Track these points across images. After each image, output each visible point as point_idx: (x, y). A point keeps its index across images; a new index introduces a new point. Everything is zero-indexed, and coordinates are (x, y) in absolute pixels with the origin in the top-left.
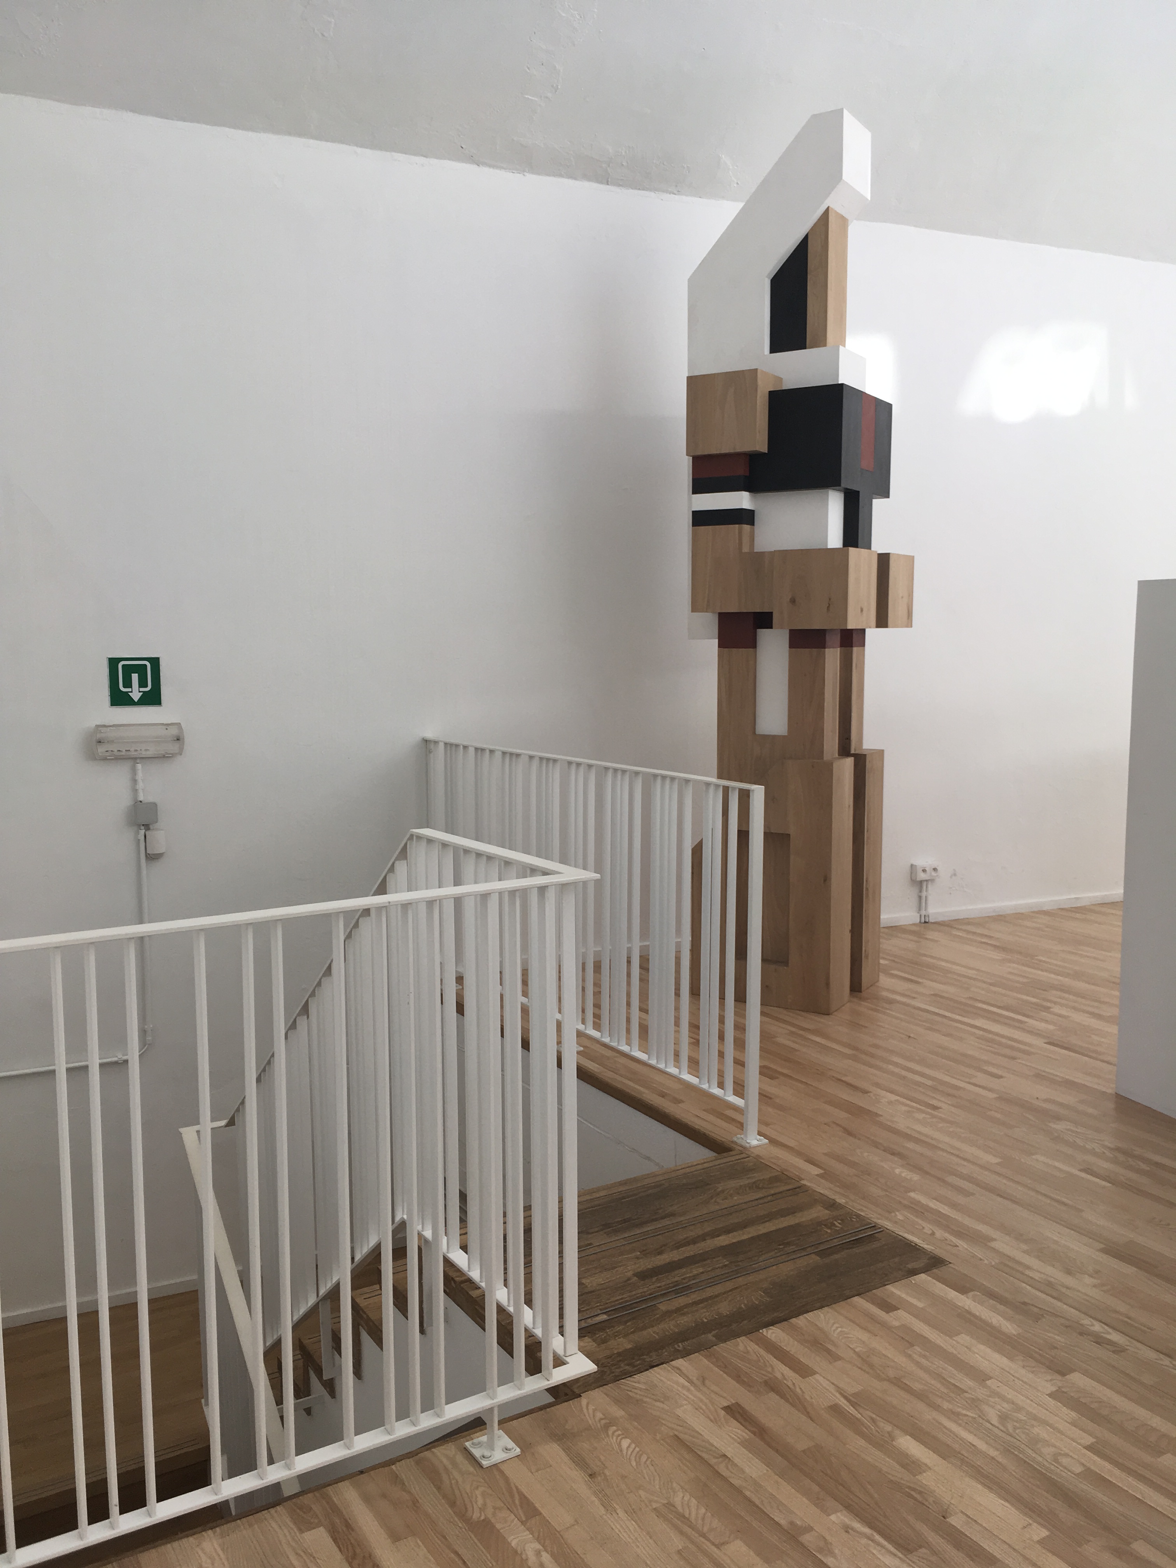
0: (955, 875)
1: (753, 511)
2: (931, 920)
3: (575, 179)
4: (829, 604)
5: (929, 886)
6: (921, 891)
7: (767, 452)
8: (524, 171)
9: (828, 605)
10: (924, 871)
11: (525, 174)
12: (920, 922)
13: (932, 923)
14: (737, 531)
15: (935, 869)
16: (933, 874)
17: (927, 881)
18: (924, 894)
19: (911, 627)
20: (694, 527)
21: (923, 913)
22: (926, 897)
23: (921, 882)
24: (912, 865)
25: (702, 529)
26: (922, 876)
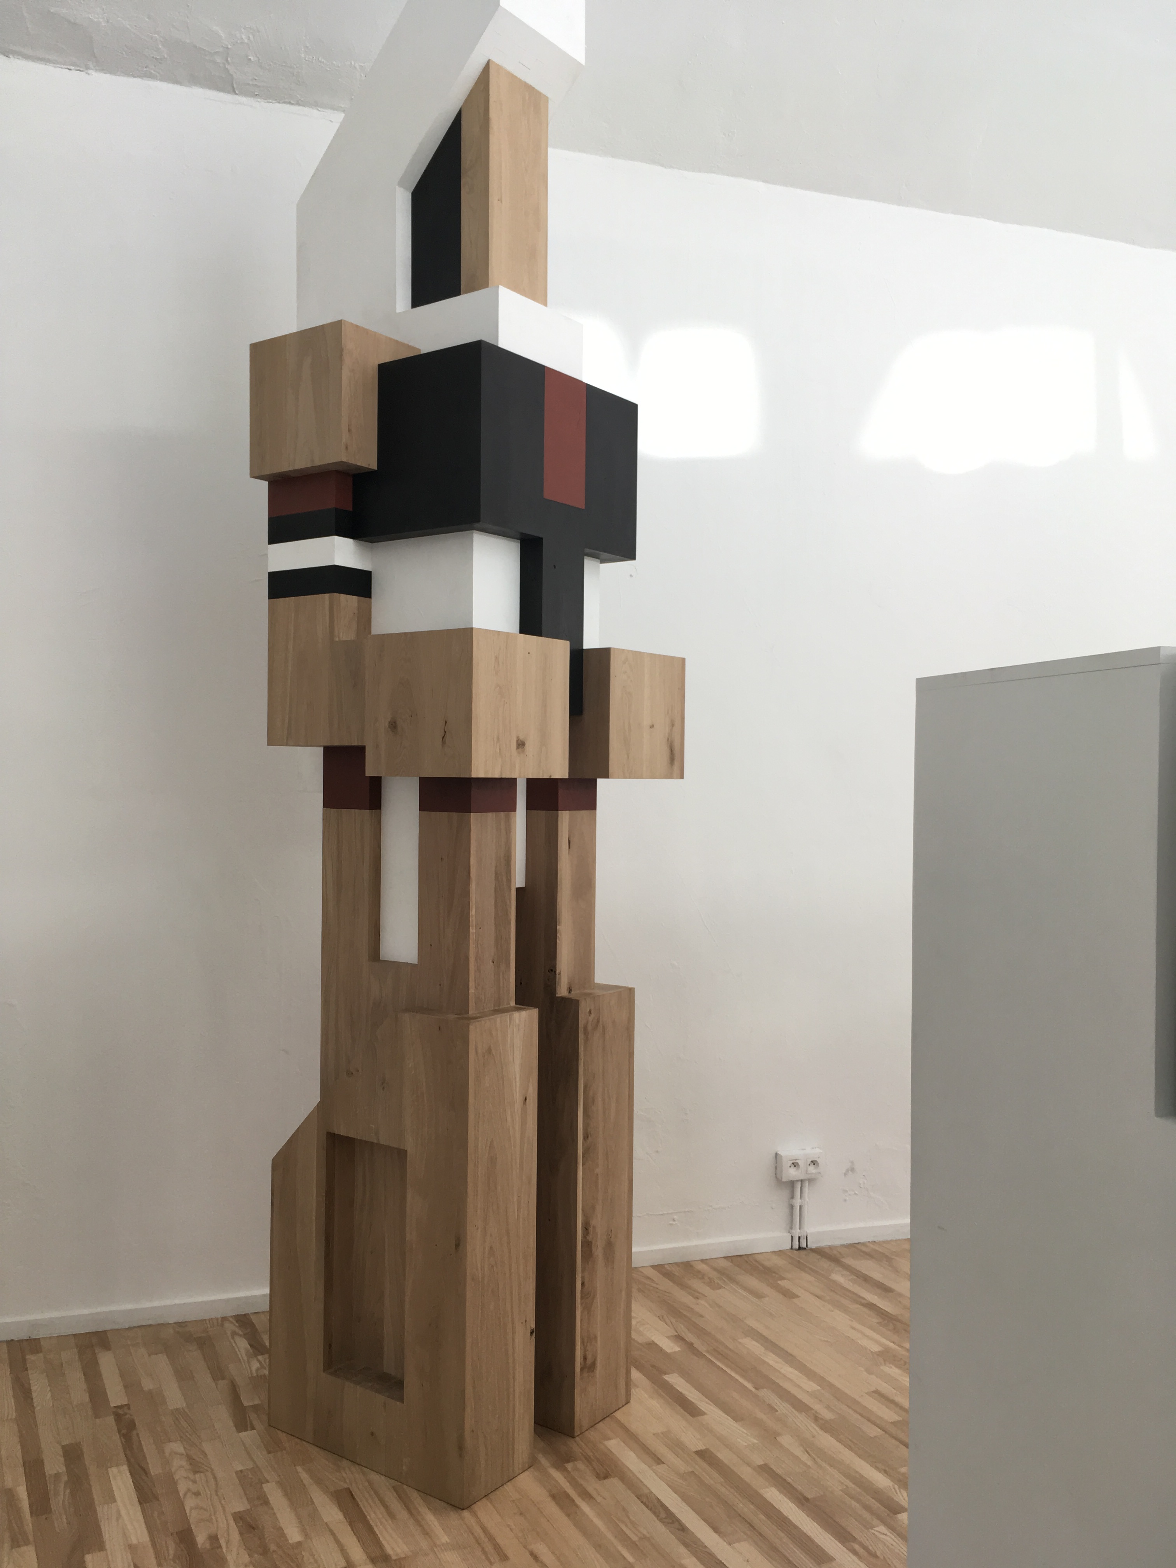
0: (852, 1170)
1: (370, 573)
2: (811, 1245)
3: (176, 82)
4: (445, 732)
5: (806, 1189)
6: (792, 1197)
7: (374, 466)
8: (87, 68)
9: (443, 734)
10: (795, 1165)
11: (90, 71)
12: (792, 1248)
13: (812, 1250)
14: (327, 603)
15: (814, 1163)
16: (812, 1169)
17: (802, 1181)
18: (797, 1202)
19: (682, 777)
20: (270, 600)
21: (797, 1233)
22: (800, 1207)
23: (792, 1184)
24: (776, 1154)
25: (281, 601)
26: (792, 1174)
